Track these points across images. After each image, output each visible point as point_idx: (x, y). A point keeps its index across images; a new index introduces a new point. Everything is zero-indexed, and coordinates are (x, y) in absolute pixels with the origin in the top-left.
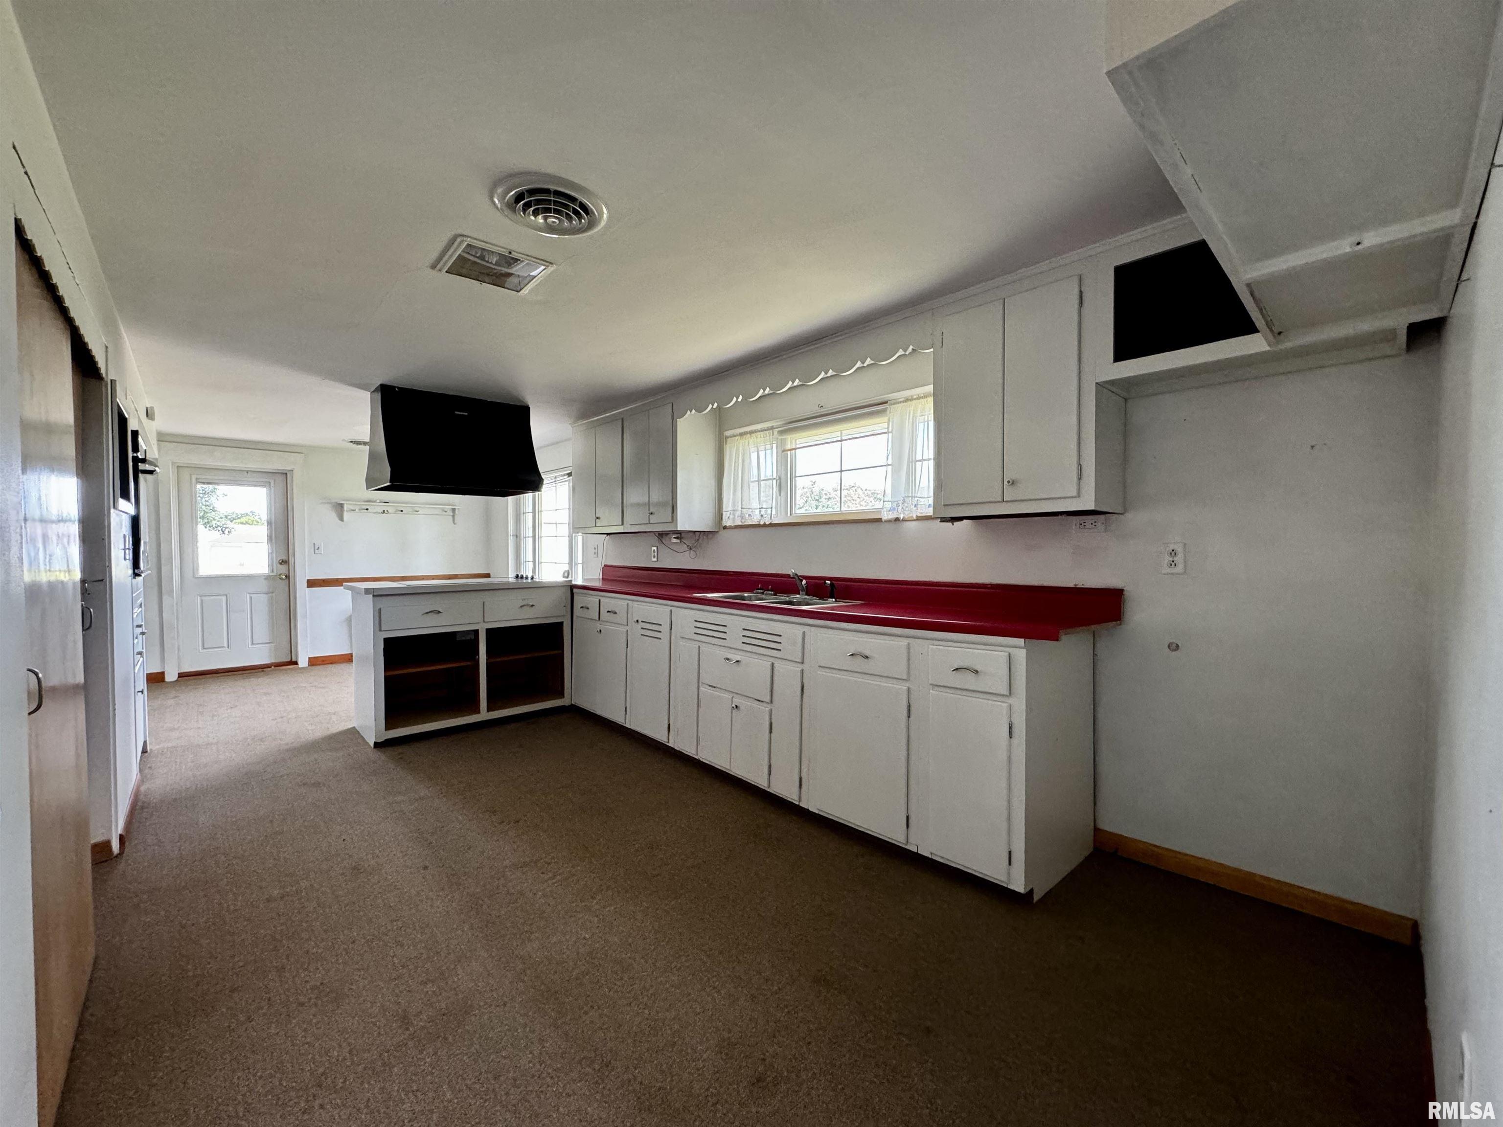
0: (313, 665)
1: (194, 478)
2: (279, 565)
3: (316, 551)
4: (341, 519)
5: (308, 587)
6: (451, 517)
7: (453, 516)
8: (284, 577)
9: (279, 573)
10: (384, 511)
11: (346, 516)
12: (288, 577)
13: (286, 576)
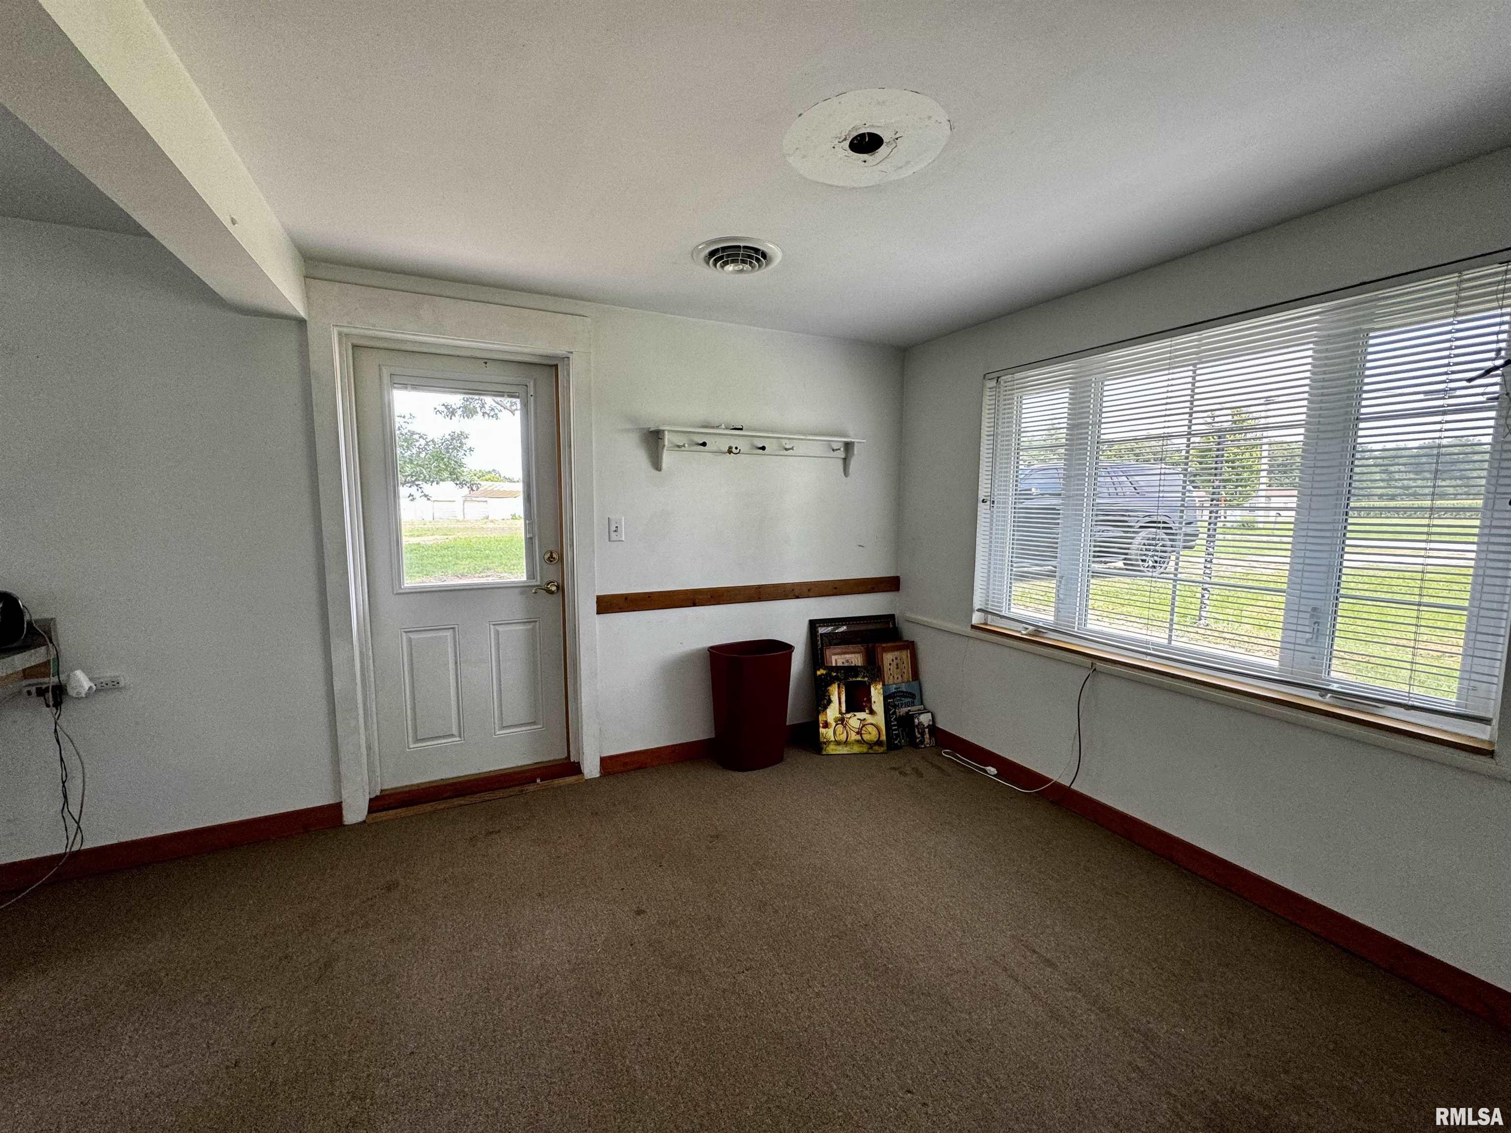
0: (609, 774)
1: (386, 372)
2: (545, 566)
3: (613, 535)
4: (657, 464)
5: (598, 613)
6: (840, 463)
7: (846, 461)
8: (554, 588)
9: (546, 581)
10: (730, 448)
11: (667, 458)
12: (561, 588)
13: (558, 587)
